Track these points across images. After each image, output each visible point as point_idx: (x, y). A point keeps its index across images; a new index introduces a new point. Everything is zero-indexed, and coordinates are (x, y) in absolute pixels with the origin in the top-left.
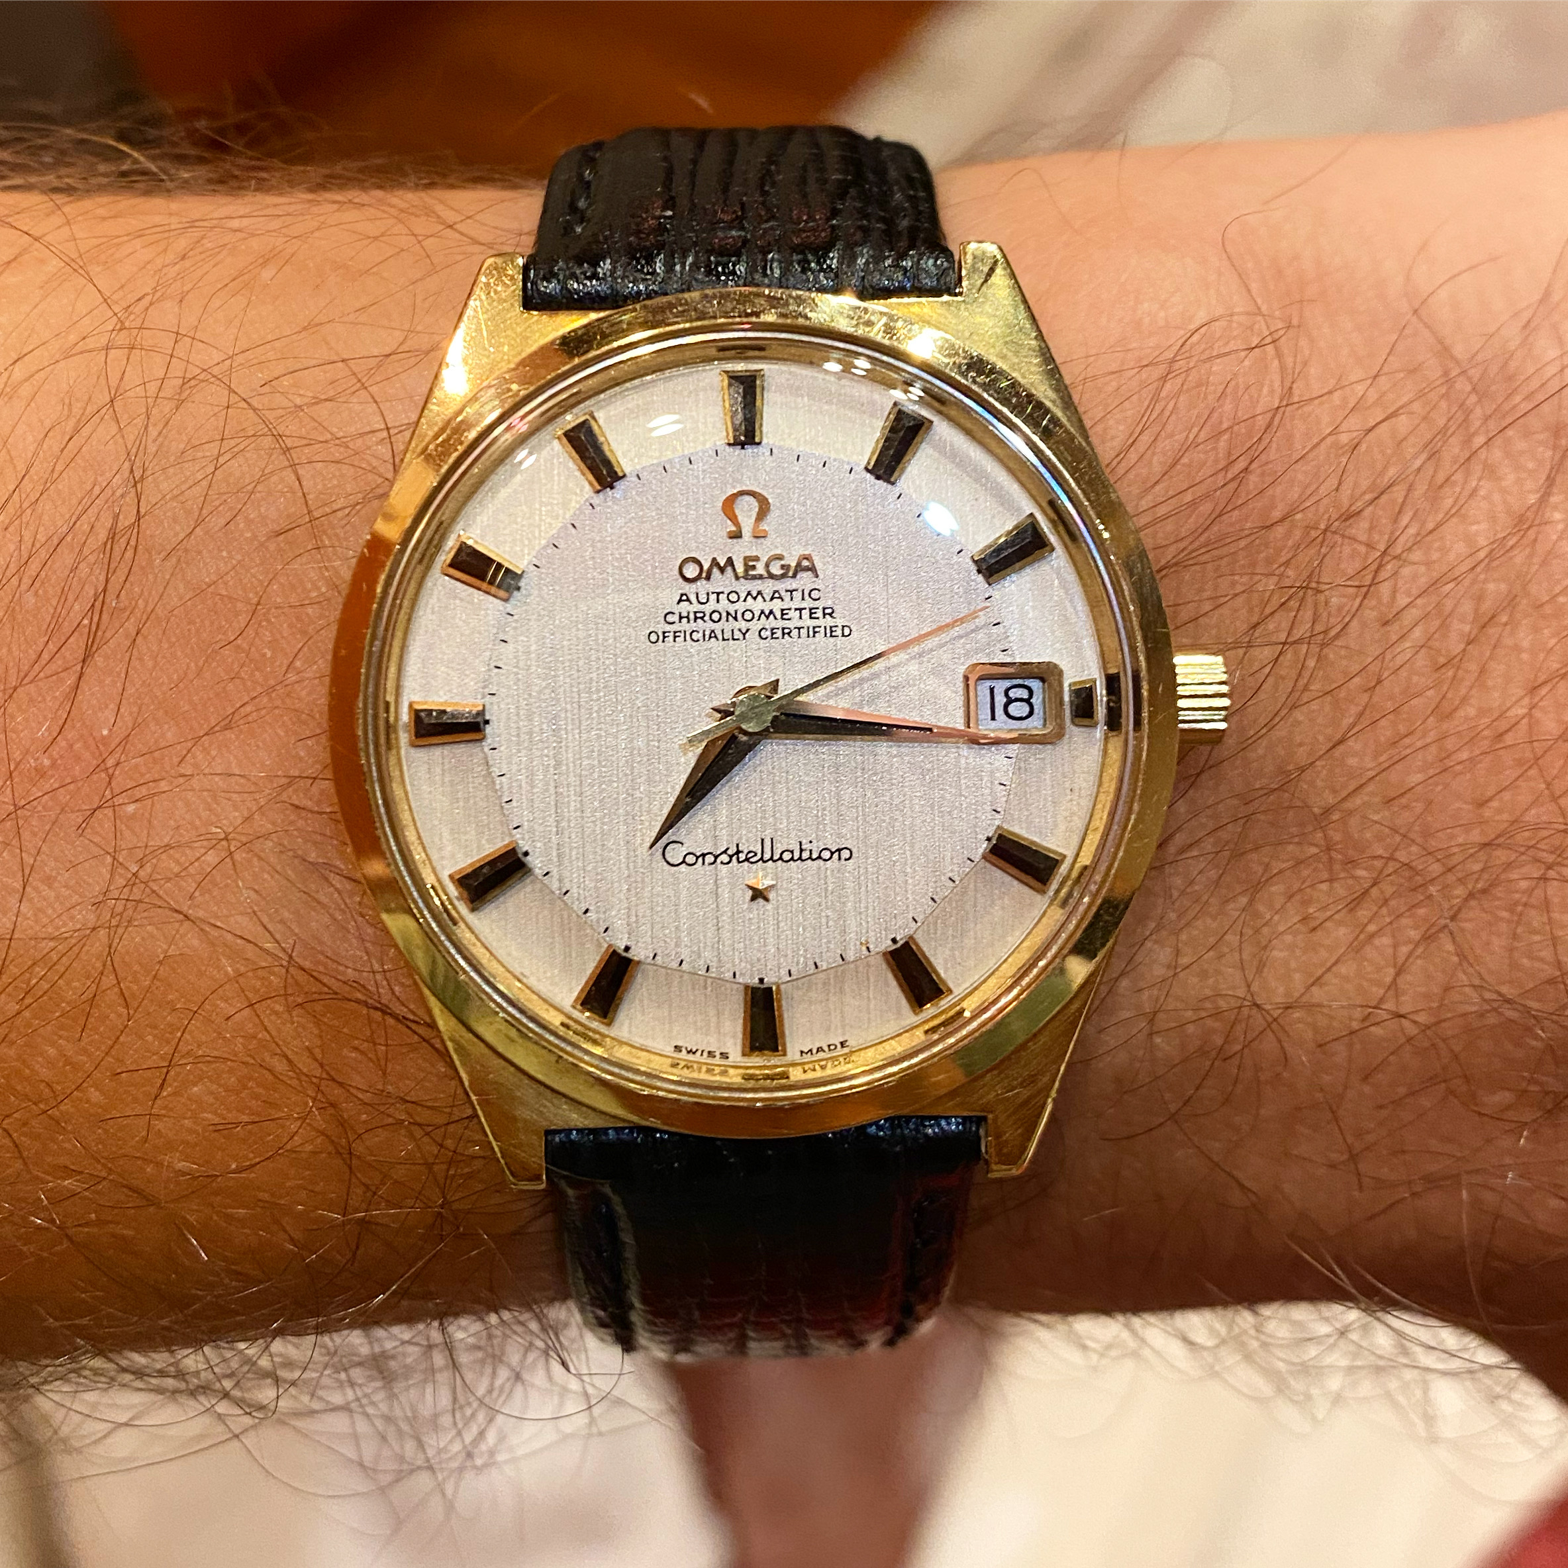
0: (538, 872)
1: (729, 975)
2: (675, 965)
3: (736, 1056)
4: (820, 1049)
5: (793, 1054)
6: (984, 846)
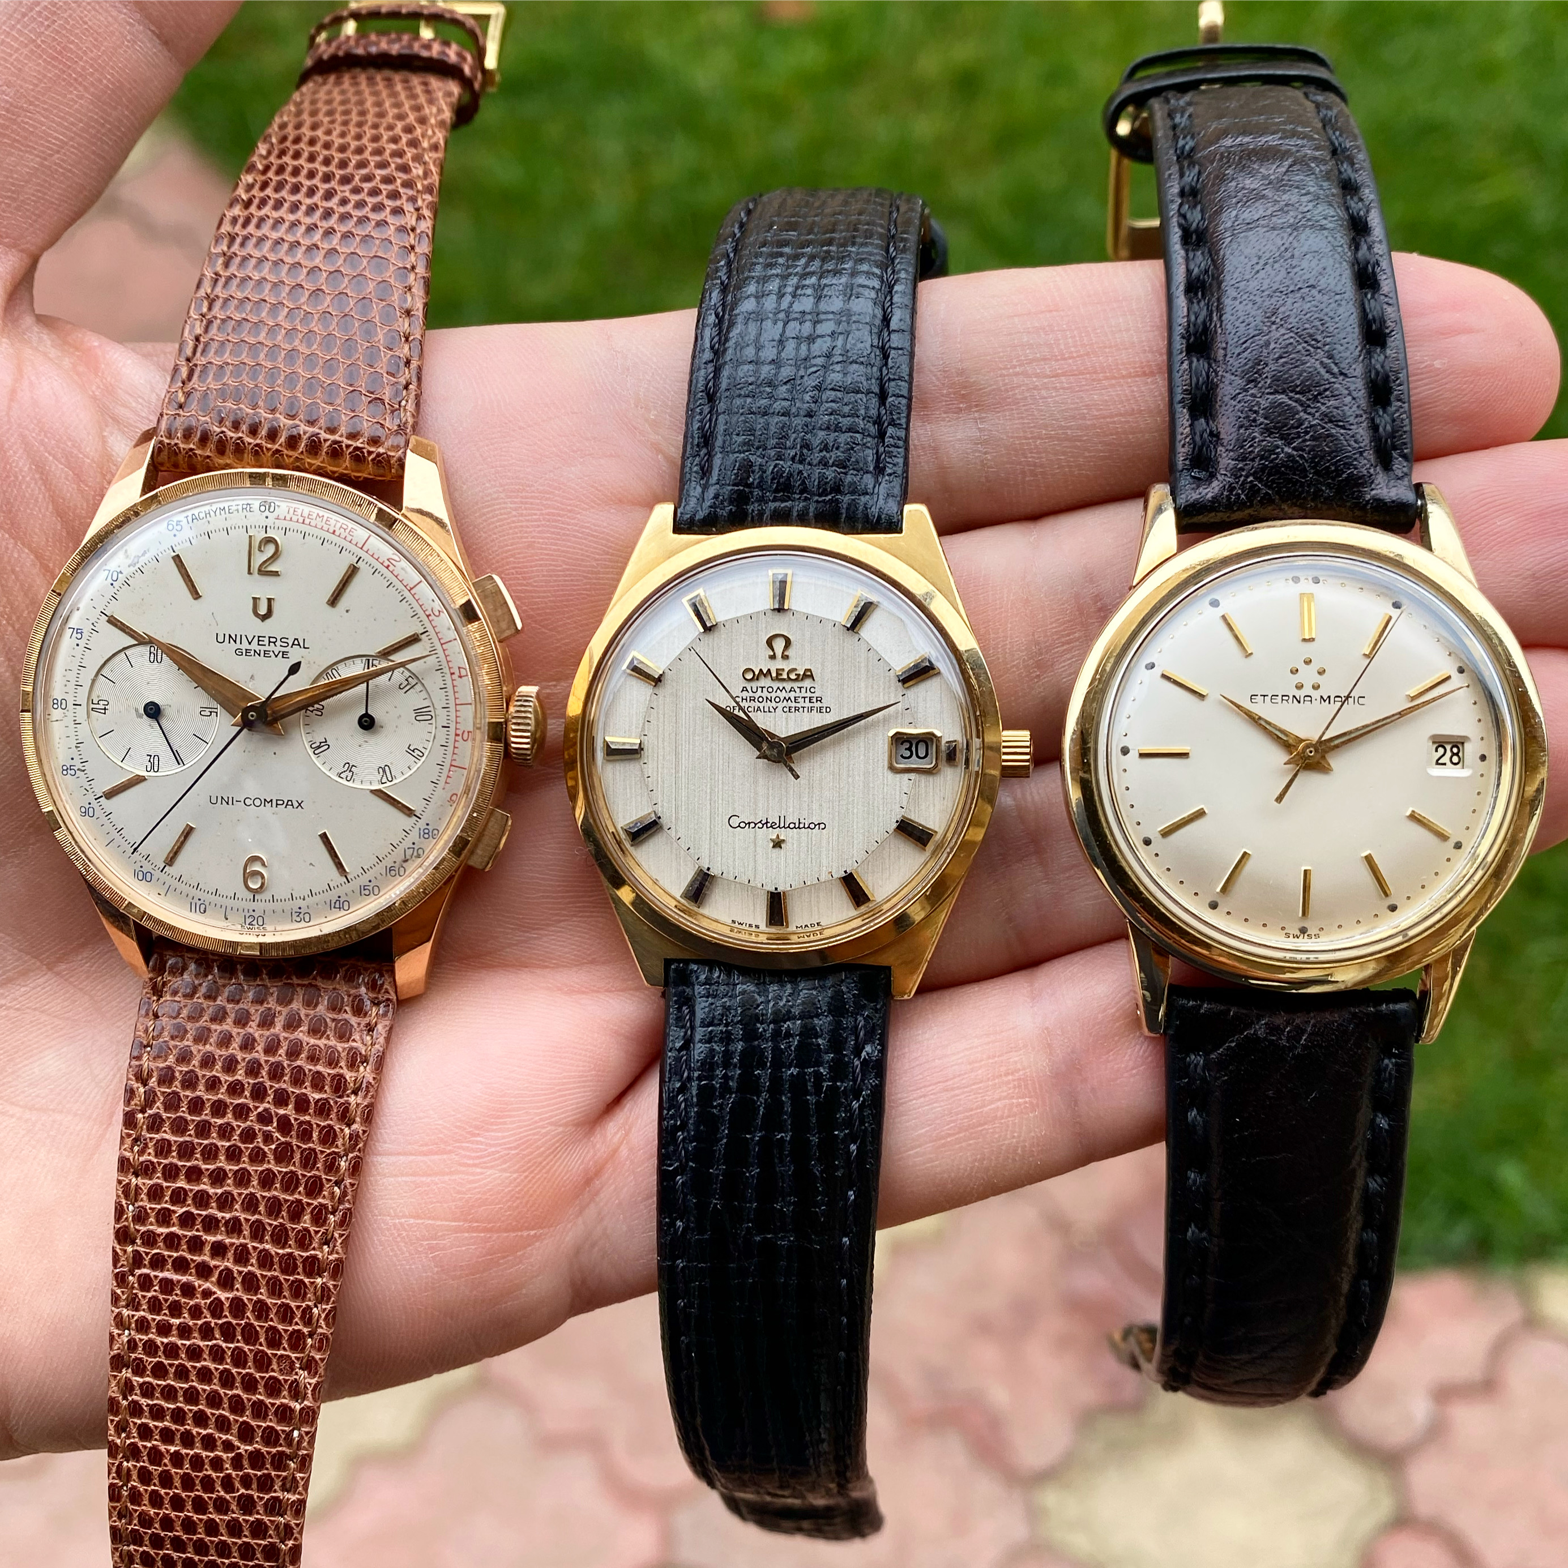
0: (665, 828)
1: (760, 886)
2: (732, 879)
3: (763, 927)
4: (806, 926)
5: (792, 928)
6: (895, 825)
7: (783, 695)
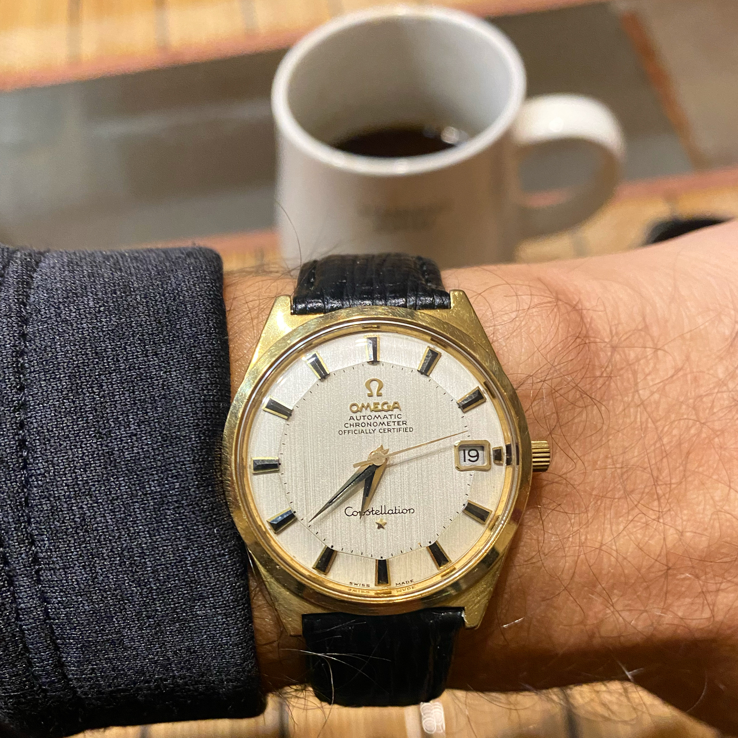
0: (300, 519)
1: (370, 556)
2: (350, 552)
3: (372, 585)
4: (403, 583)
5: (393, 585)
6: (463, 508)
7: (379, 420)
